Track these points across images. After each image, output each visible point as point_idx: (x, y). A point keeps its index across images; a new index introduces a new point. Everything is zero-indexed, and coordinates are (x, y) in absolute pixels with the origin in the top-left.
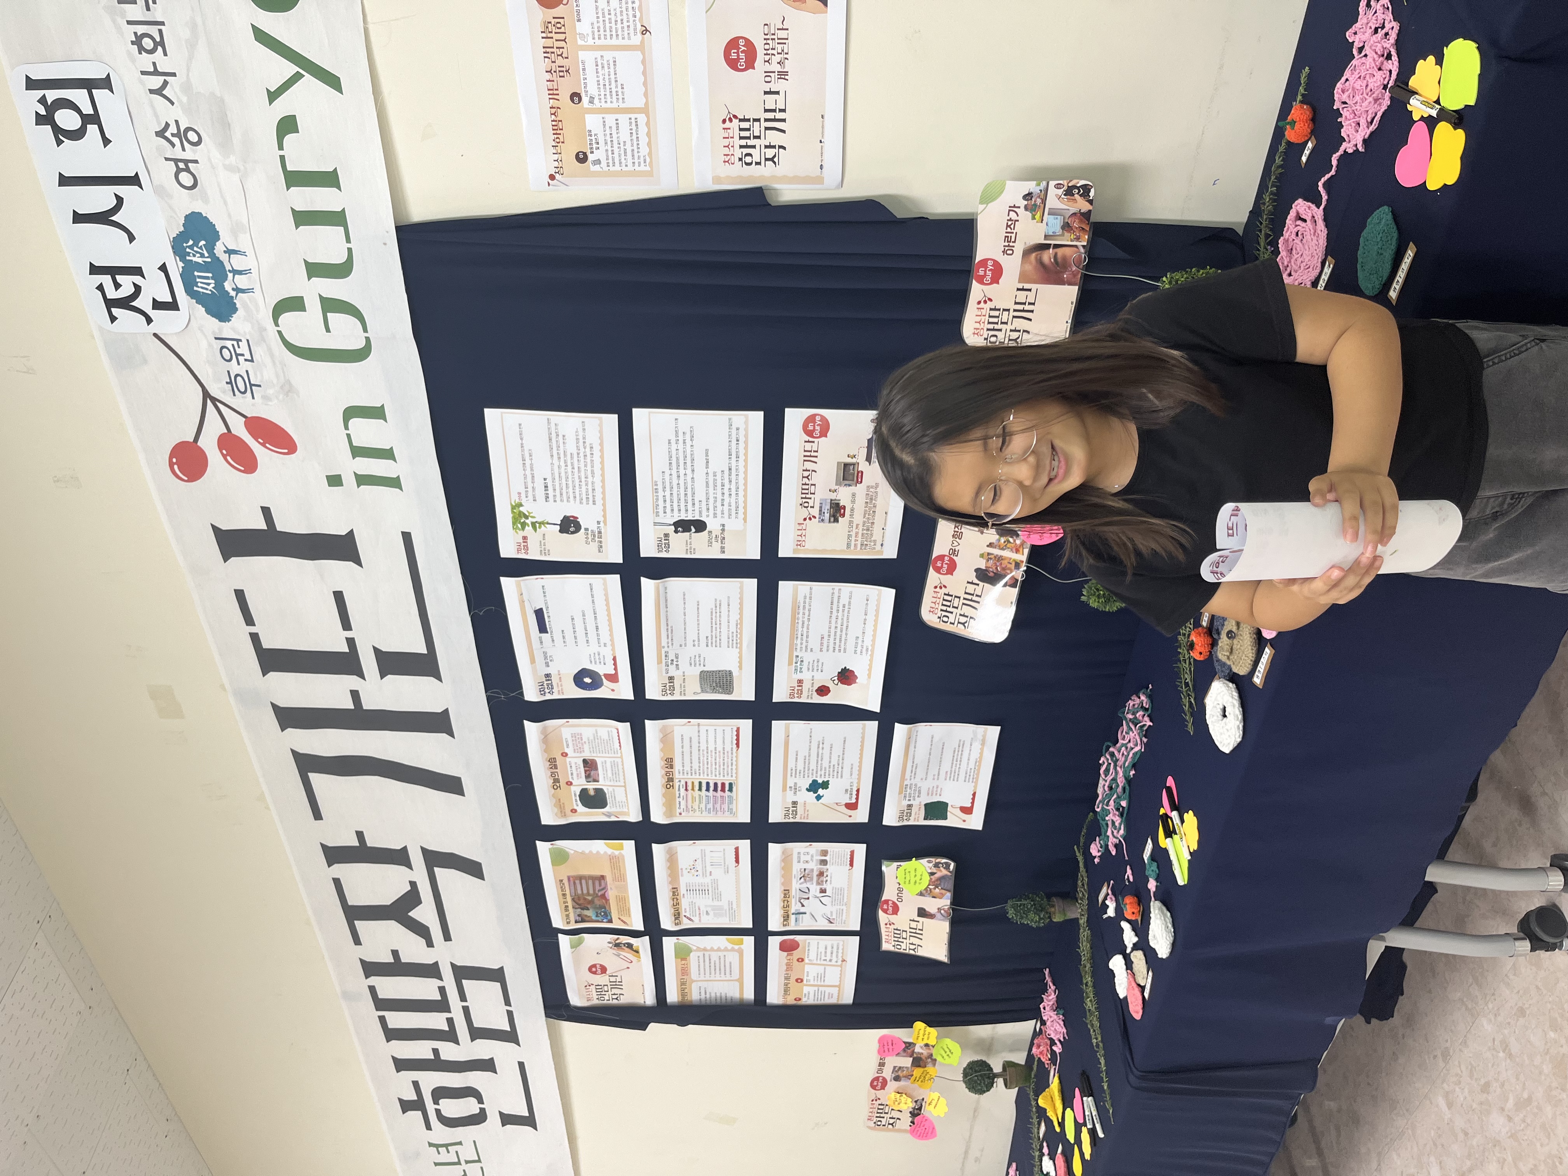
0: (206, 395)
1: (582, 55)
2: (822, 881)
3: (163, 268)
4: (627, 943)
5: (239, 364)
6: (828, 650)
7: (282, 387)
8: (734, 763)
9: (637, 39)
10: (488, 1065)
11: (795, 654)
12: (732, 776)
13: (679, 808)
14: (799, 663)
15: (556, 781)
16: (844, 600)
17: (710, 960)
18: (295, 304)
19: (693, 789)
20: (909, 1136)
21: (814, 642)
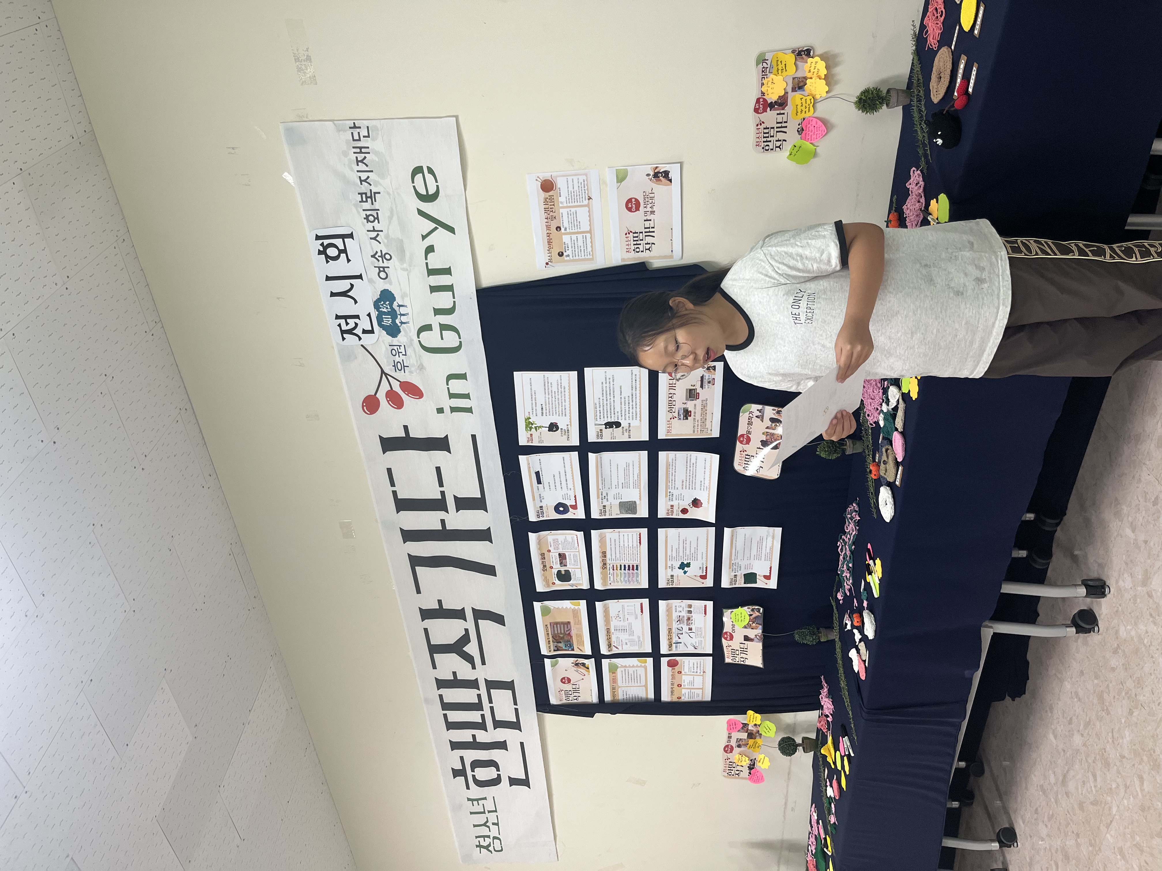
0: (383, 372)
1: (561, 210)
2: (690, 623)
3: (369, 315)
4: (582, 663)
5: (399, 357)
6: (686, 489)
7: (418, 367)
8: (639, 553)
9: (586, 202)
10: (502, 745)
11: (669, 491)
12: (638, 561)
13: (610, 580)
14: (671, 496)
15: (545, 566)
16: (693, 461)
17: (628, 673)
18: (427, 328)
19: (617, 569)
20: (748, 782)
21: (678, 484)
